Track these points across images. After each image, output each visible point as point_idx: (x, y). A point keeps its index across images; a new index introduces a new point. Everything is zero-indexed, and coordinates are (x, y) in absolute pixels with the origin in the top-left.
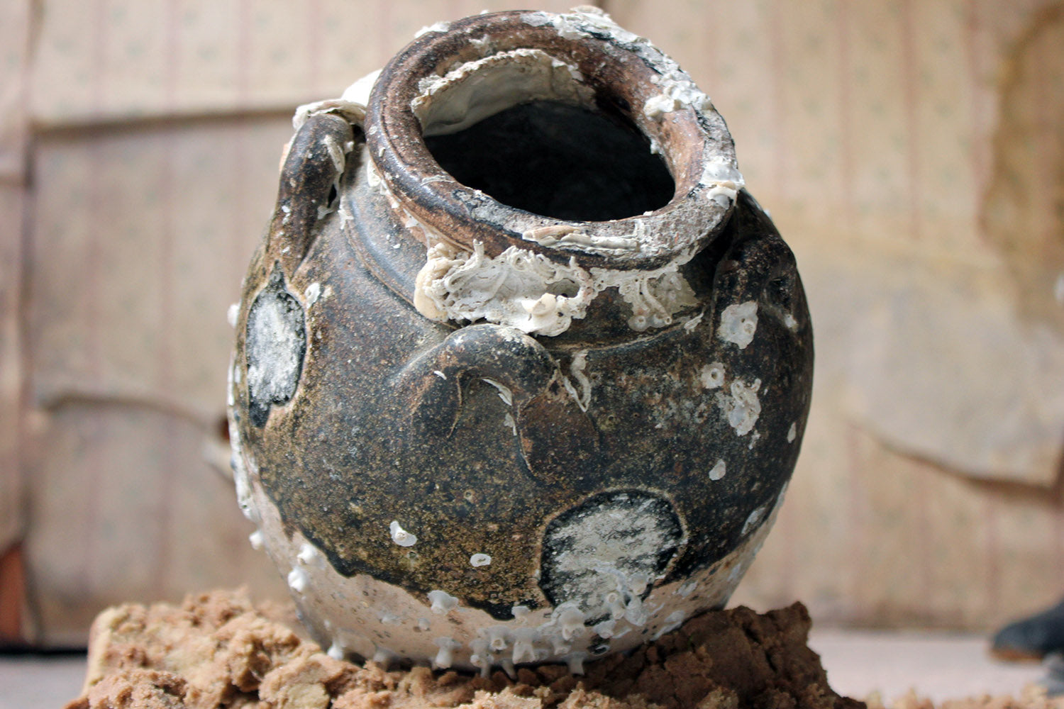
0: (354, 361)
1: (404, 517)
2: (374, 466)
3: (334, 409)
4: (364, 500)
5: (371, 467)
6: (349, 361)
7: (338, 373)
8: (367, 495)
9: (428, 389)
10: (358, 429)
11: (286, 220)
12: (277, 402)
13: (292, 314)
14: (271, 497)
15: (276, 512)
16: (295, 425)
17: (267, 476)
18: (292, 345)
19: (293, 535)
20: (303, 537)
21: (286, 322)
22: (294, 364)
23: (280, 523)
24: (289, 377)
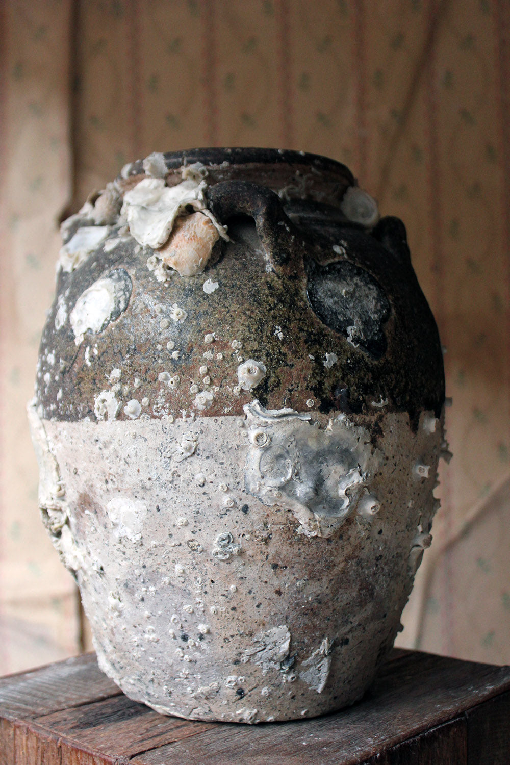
11: (287, 229)
12: (384, 321)
13: (342, 270)
14: (403, 406)
15: (406, 416)
16: (403, 320)
17: (397, 390)
18: (362, 283)
19: (419, 421)
20: (424, 412)
21: (344, 278)
22: (372, 289)
23: (409, 424)
24: (378, 299)
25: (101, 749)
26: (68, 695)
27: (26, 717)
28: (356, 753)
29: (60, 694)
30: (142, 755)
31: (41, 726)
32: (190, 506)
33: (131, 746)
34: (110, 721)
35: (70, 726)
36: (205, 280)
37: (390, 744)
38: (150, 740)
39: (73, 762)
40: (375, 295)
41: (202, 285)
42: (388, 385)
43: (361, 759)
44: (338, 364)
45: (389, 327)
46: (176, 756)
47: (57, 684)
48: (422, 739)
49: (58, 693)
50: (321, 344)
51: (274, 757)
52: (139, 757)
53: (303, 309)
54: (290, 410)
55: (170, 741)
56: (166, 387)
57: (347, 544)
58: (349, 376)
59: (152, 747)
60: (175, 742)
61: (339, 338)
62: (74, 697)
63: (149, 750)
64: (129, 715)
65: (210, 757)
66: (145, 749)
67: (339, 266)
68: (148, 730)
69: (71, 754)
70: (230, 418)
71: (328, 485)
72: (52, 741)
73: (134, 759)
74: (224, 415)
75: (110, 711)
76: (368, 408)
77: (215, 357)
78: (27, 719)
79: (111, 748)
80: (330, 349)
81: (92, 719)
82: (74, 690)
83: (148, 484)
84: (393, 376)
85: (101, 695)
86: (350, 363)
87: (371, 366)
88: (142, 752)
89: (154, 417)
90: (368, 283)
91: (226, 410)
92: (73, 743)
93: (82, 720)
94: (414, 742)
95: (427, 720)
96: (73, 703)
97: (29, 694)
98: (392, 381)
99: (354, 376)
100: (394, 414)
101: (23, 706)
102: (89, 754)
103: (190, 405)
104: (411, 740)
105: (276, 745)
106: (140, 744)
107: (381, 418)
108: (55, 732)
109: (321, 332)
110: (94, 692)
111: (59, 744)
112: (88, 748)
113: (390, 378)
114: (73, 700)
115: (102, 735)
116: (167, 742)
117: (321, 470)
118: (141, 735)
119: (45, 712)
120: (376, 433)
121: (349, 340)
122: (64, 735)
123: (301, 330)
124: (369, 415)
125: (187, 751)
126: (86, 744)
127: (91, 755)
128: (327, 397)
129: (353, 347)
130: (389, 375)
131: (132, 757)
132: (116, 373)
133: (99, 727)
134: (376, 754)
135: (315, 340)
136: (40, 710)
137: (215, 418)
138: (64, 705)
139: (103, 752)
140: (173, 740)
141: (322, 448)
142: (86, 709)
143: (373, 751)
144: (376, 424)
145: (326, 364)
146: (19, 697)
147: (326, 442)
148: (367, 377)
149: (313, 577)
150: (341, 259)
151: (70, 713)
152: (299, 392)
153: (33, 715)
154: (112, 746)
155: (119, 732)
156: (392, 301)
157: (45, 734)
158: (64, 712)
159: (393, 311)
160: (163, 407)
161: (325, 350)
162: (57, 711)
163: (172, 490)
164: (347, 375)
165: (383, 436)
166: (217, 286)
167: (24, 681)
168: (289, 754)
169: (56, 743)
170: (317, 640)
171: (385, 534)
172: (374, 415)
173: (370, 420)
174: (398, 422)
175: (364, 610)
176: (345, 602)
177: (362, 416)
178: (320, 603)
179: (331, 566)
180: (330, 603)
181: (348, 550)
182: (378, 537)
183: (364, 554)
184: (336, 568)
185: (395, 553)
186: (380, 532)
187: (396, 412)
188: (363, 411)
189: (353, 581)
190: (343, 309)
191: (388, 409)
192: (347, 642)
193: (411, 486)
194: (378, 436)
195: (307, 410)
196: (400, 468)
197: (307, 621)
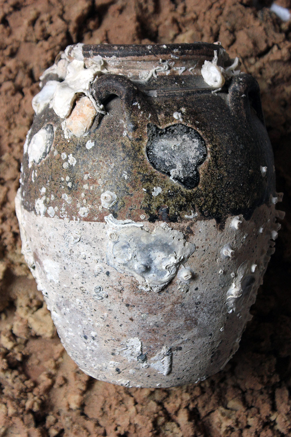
0: (217, 118)
1: (263, 163)
3: (227, 138)
4: (252, 164)
5: (248, 148)
6: (216, 119)
7: (217, 126)
8: (252, 161)
9: (244, 105)
10: (237, 137)
11: (139, 107)
12: (200, 163)
13: (175, 131)
14: (210, 216)
15: (213, 222)
16: (215, 161)
17: (206, 206)
18: (189, 138)
19: (225, 224)
20: (231, 217)
21: (175, 136)
22: (195, 142)
23: (216, 226)
24: (198, 149)
32: (79, 269)
36: (88, 140)
40: (197, 146)
41: (86, 143)
42: (198, 204)
44: (162, 193)
45: (203, 167)
50: (151, 182)
53: (142, 160)
54: (130, 221)
56: (65, 202)
57: (172, 296)
58: (169, 201)
61: (164, 177)
67: (173, 128)
70: (97, 223)
71: (155, 263)
74: (95, 221)
76: (182, 219)
77: (89, 188)
80: (157, 184)
83: (59, 254)
84: (202, 198)
86: (170, 193)
87: (185, 193)
89: (60, 218)
90: (193, 138)
91: (96, 219)
98: (201, 201)
99: (172, 200)
100: (202, 221)
103: (77, 214)
107: (192, 224)
109: (152, 175)
113: (200, 200)
117: (150, 255)
120: (188, 234)
121: (171, 178)
123: (139, 173)
124: (183, 222)
128: (153, 213)
129: (173, 182)
130: (199, 198)
132: (43, 190)
135: (148, 179)
137: (89, 222)
141: (150, 242)
144: (188, 228)
145: (153, 194)
147: (153, 240)
148: (182, 200)
149: (151, 312)
150: (177, 122)
152: (136, 210)
156: (210, 148)
159: (209, 156)
160: (64, 213)
161: (154, 185)
163: (70, 259)
164: (167, 200)
165: (194, 235)
166: (93, 145)
170: (159, 347)
171: (201, 290)
172: (186, 223)
173: (184, 226)
174: (206, 226)
175: (191, 332)
176: (175, 327)
177: (177, 223)
178: (158, 327)
179: (162, 307)
180: (165, 327)
181: (173, 299)
182: (195, 292)
183: (186, 301)
184: (166, 308)
185: (212, 300)
186: (197, 289)
187: (205, 220)
188: (179, 221)
189: (180, 315)
190: (170, 158)
191: (197, 219)
192: (180, 349)
193: (221, 261)
194: (189, 235)
195: (141, 221)
196: (209, 252)
197: (151, 336)
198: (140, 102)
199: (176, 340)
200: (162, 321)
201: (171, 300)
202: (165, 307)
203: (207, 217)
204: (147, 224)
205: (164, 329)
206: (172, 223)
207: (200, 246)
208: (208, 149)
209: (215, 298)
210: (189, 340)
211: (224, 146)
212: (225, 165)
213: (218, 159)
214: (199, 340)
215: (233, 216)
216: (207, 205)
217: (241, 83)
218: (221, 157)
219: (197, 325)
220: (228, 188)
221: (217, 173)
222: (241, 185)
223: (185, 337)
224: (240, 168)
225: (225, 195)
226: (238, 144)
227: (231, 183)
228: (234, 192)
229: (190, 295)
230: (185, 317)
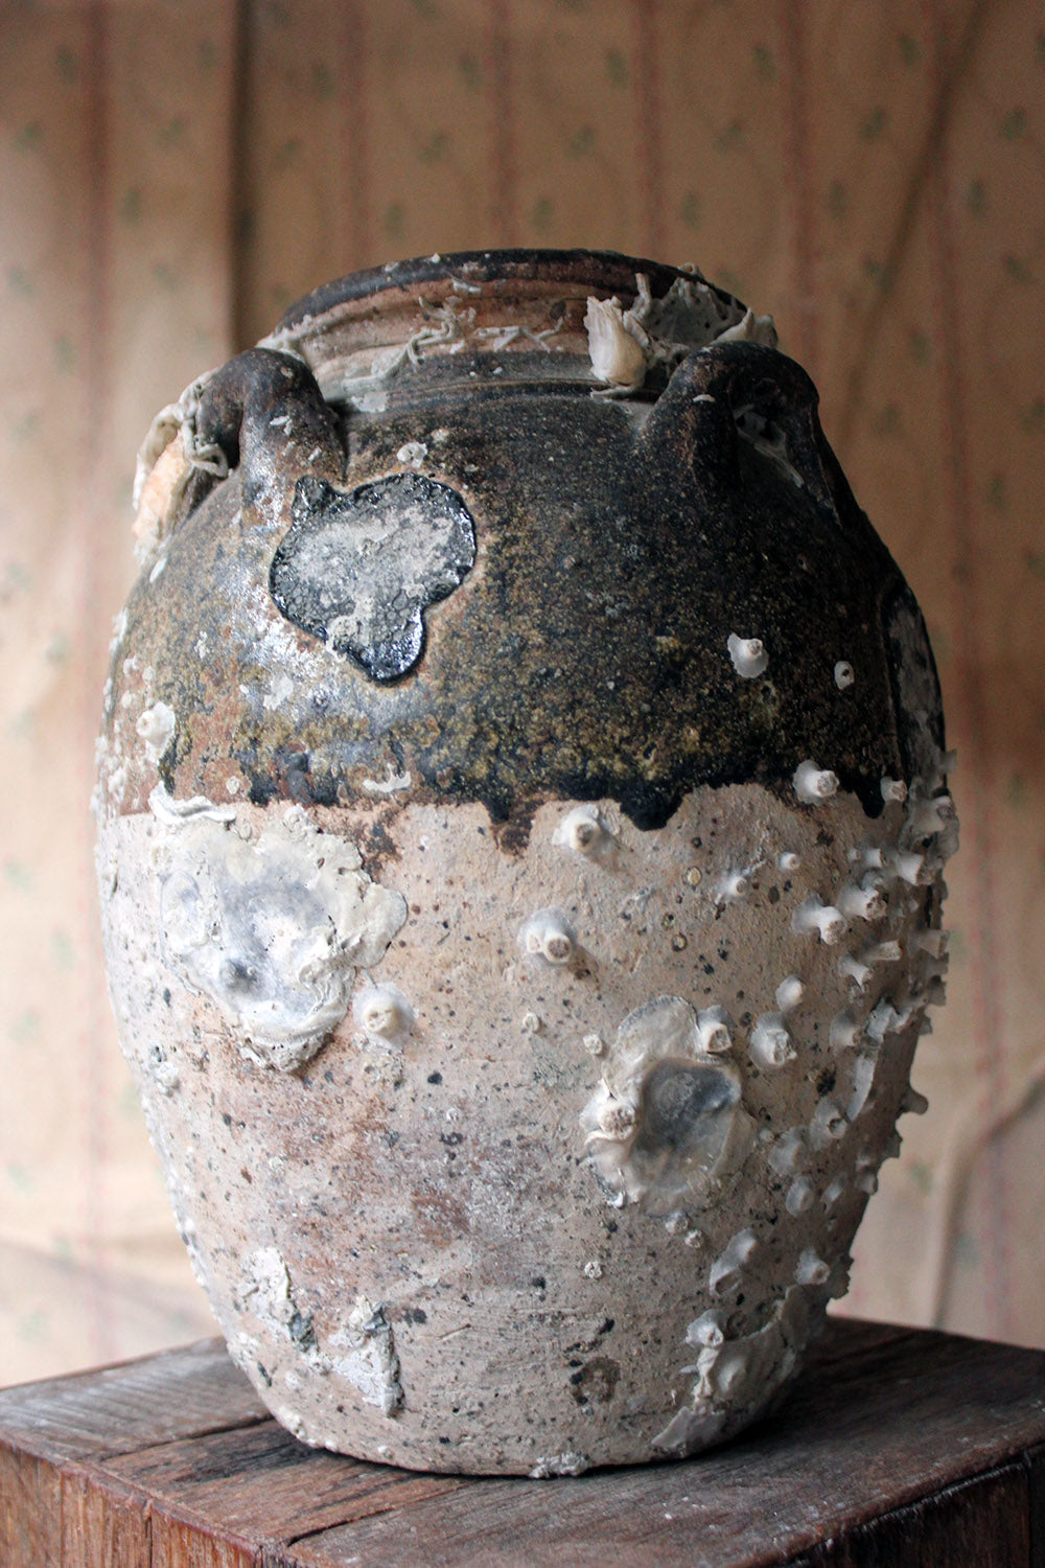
0: (558, 456)
1: (742, 623)
2: (673, 557)
3: (569, 516)
4: (676, 619)
5: (670, 561)
6: (551, 459)
7: (543, 479)
8: (679, 608)
9: (695, 426)
10: (624, 519)
12: (440, 595)
13: (387, 496)
14: (462, 789)
15: (476, 815)
16: (502, 590)
17: (444, 751)
18: (422, 516)
19: (529, 827)
20: (559, 804)
21: (380, 515)
22: (444, 527)
23: (489, 833)
24: (445, 549)
25: (231, 1524)
26: (183, 1413)
27: (87, 1456)
28: (779, 1539)
29: (167, 1410)
30: (316, 1538)
31: (115, 1475)
33: (296, 1517)
34: (260, 1466)
35: (175, 1475)
37: (855, 1519)
38: (338, 1507)
39: (174, 1550)
40: (443, 541)
41: (154, 567)
42: (414, 742)
43: (789, 1550)
44: (292, 699)
45: (446, 611)
46: (387, 1540)
47: (163, 1391)
48: (929, 1510)
49: (161, 1409)
51: (602, 1544)
52: (307, 1542)
54: (199, 800)
55: (381, 1508)
57: (347, 1093)
58: (312, 726)
59: (339, 1520)
60: (390, 1510)
61: (307, 645)
62: (195, 1416)
63: (333, 1526)
64: (302, 1455)
65: (460, 1543)
66: (323, 1525)
67: (381, 489)
68: (336, 1486)
69: (170, 1535)
70: (138, 817)
72: (133, 1507)
73: (296, 1545)
74: (135, 812)
75: (264, 1445)
76: (353, 794)
77: (130, 703)
78: (89, 1461)
79: (253, 1522)
81: (224, 1461)
82: (197, 1404)
84: (431, 720)
85: (251, 1414)
86: (317, 697)
88: (318, 1531)
90: (436, 516)
91: (136, 802)
92: (175, 1512)
93: (203, 1465)
94: (911, 1515)
95: (938, 1469)
96: (191, 1430)
97: (100, 1410)
98: (428, 732)
99: (323, 724)
100: (431, 807)
101: (85, 1434)
102: (204, 1535)
104: (904, 1512)
105: (607, 1518)
106: (315, 1514)
107: (390, 817)
108: (141, 1487)
110: (236, 1408)
111: (146, 1513)
112: (203, 1521)
113: (423, 725)
114: (190, 1422)
115: (238, 1495)
116: (372, 1510)
117: (254, 926)
118: (319, 1495)
119: (128, 1447)
120: (378, 853)
121: (328, 646)
122: (159, 1494)
124: (359, 807)
125: (413, 1529)
126: (200, 1512)
127: (207, 1536)
128: (263, 771)
129: (334, 661)
130: (421, 717)
131: (295, 1540)
133: (234, 1478)
134: (823, 1541)
136: (118, 1443)
137: (128, 818)
138: (170, 1434)
139: (234, 1530)
140: (387, 1506)
141: (252, 879)
142: (214, 1441)
143: (816, 1533)
144: (378, 830)
145: (268, 701)
146: (81, 1415)
147: (257, 870)
148: (356, 724)
149: (293, 1153)
150: (401, 471)
151: (180, 1449)
152: (218, 763)
153: (102, 1452)
154: (255, 1518)
155: (278, 1488)
157: (120, 1493)
158: (168, 1448)
161: (272, 671)
162: (154, 1445)
164: (308, 722)
165: (399, 858)
166: (163, 565)
167: (97, 1385)
168: (631, 1538)
169: (141, 1512)
170: (344, 1296)
171: (453, 1085)
172: (371, 809)
173: (360, 822)
174: (446, 826)
175: (448, 1253)
176: (381, 1226)
177: (338, 811)
178: (324, 1214)
179: (325, 1138)
180: (348, 1220)
181: (355, 1108)
182: (432, 1088)
183: (401, 1123)
184: (337, 1144)
185: (512, 1135)
186: (435, 1079)
187: (439, 802)
188: (342, 800)
189: (391, 1179)
190: (340, 582)
191: (408, 798)
192: (420, 1317)
193: (523, 979)
194: (382, 857)
195: (229, 800)
196: (465, 933)
197: (310, 1248)
198: (296, 418)
199: (398, 1278)
200: (334, 1192)
201: (349, 1112)
202: (332, 1136)
203: (449, 791)
204: (244, 810)
205: (345, 1228)
206: (321, 809)
207: (426, 906)
208: (483, 550)
209: (526, 1131)
210: (448, 1287)
211: (548, 543)
212: (541, 606)
213: (514, 582)
214: (492, 1296)
215: (566, 799)
216: (449, 747)
217: (700, 360)
218: (525, 576)
219: (467, 1231)
220: (546, 692)
221: (498, 633)
222: (611, 685)
223: (432, 1273)
224: (612, 621)
225: (530, 715)
226: (616, 541)
227: (558, 674)
228: (571, 708)
229: (413, 1100)
230: (409, 1189)
